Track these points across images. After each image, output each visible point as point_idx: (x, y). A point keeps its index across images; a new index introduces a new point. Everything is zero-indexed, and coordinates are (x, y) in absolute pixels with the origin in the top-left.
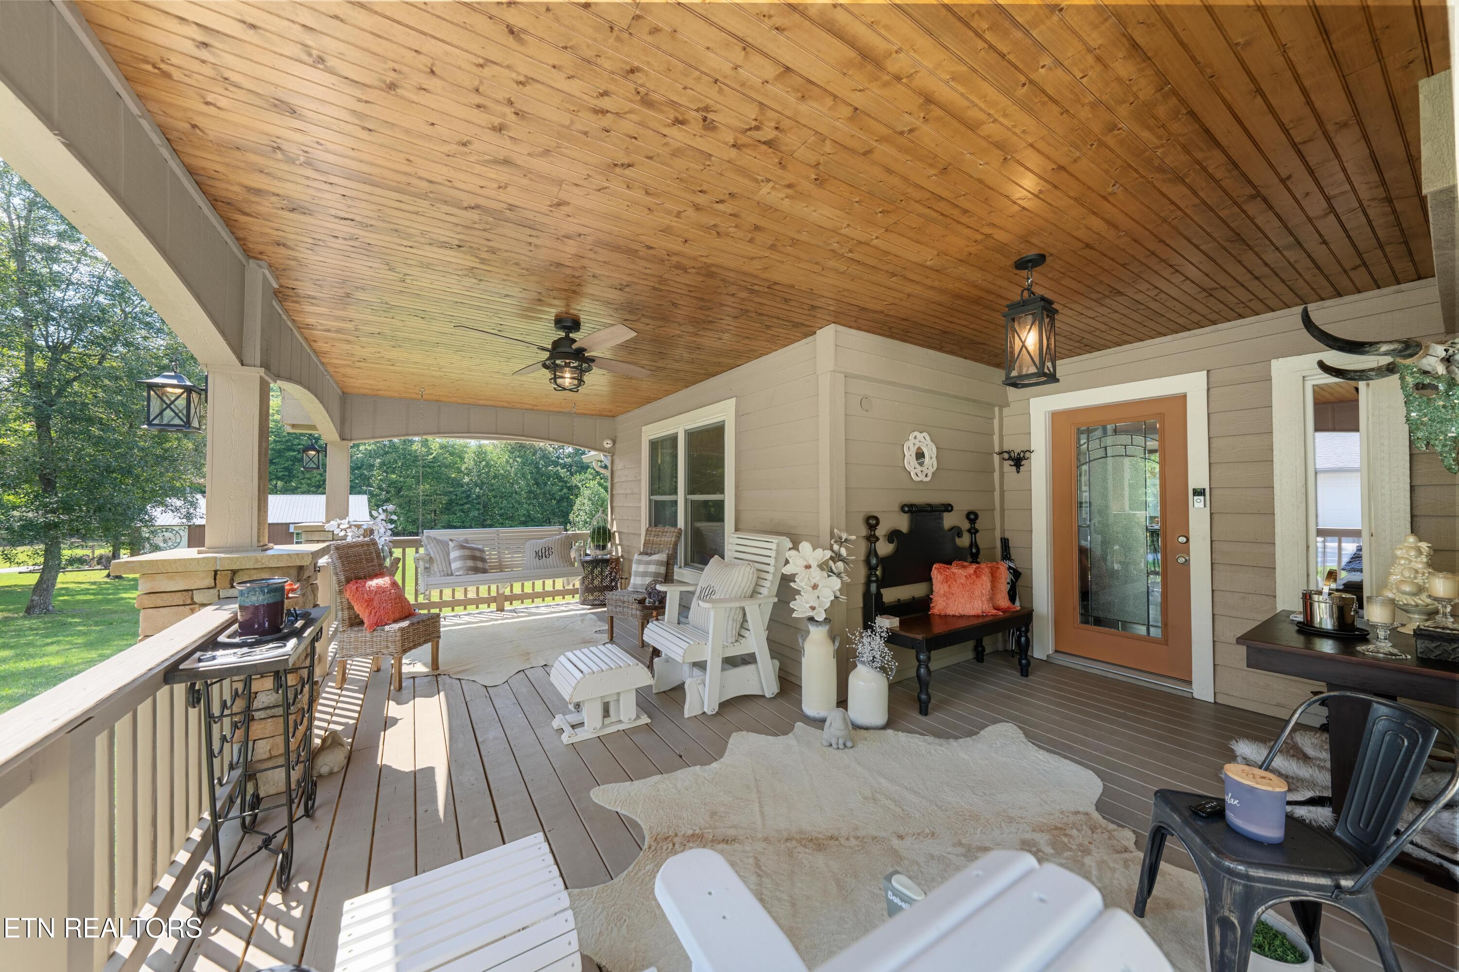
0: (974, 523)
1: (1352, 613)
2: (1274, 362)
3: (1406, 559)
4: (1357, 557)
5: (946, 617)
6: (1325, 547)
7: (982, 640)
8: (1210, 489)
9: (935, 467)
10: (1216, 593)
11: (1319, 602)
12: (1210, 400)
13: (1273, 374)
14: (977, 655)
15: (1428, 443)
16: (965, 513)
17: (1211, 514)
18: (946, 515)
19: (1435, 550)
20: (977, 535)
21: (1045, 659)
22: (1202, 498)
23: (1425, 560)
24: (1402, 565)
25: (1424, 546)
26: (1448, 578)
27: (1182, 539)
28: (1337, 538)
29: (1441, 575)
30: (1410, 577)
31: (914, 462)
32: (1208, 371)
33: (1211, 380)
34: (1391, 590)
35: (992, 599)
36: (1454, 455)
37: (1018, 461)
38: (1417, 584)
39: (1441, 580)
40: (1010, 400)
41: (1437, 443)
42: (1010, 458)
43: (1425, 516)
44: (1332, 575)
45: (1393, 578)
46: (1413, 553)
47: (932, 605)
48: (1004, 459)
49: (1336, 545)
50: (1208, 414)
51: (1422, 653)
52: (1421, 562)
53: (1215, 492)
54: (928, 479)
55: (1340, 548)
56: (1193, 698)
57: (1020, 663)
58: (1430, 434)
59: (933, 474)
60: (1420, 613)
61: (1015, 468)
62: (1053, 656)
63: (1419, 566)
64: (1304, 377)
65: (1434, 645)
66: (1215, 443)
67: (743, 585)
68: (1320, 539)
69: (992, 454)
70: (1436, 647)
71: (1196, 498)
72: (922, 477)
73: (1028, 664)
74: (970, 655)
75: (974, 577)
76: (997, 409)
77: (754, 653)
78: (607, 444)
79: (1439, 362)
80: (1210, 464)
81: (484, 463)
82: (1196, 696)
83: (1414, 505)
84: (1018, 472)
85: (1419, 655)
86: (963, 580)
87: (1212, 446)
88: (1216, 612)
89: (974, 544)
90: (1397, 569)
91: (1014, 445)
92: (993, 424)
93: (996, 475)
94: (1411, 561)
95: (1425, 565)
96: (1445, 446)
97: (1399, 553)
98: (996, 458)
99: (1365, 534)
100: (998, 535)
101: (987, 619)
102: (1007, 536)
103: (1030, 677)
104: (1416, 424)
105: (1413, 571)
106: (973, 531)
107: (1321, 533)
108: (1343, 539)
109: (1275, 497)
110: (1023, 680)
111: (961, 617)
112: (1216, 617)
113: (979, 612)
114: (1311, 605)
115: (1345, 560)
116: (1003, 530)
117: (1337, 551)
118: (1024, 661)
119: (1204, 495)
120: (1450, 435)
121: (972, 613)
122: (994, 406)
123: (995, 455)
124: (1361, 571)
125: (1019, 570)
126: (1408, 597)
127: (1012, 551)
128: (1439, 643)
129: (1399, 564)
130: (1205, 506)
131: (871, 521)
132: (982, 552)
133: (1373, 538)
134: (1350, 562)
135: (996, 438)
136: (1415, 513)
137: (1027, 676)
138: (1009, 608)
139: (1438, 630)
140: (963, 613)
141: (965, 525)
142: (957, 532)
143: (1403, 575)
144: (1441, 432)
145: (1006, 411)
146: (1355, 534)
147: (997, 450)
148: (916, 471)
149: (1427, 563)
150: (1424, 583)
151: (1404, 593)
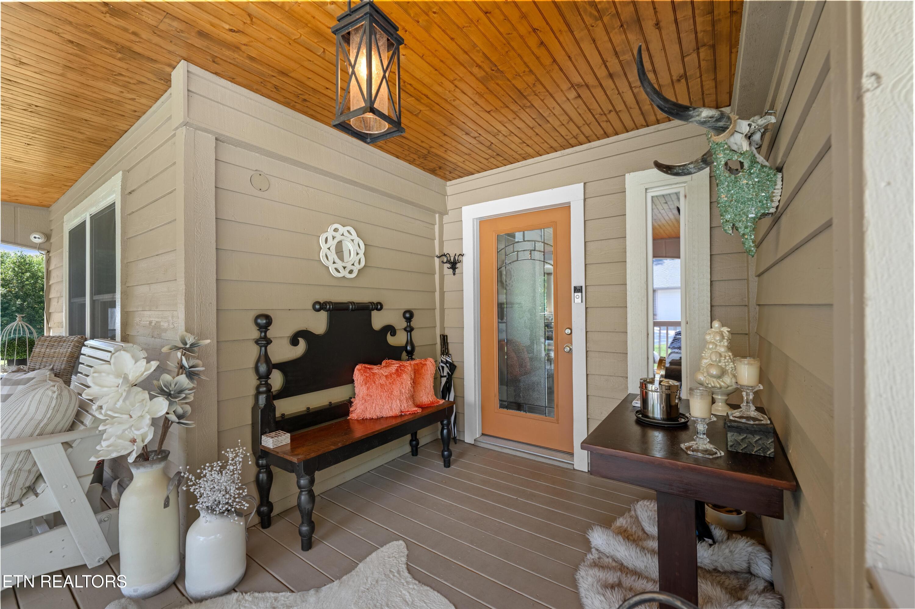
0: (410, 322)
1: (677, 401)
2: (627, 175)
3: (713, 343)
4: (676, 339)
5: (364, 421)
6: (660, 333)
7: (416, 433)
8: (586, 286)
9: (363, 263)
10: (589, 377)
11: (652, 391)
12: (586, 209)
13: (627, 186)
14: (412, 449)
15: (733, 225)
16: (403, 311)
17: (586, 308)
18: (374, 313)
19: (732, 334)
20: (413, 333)
21: (473, 443)
22: (580, 294)
23: (726, 344)
24: (710, 349)
25: (725, 330)
26: (752, 364)
27: (568, 331)
28: (666, 327)
29: (746, 361)
30: (716, 361)
31: (333, 256)
32: (585, 184)
33: (586, 191)
34: (703, 373)
35: (413, 397)
36: (753, 237)
37: (454, 265)
38: (721, 366)
39: (747, 367)
40: (448, 208)
41: (740, 224)
42: (448, 262)
43: (718, 306)
44: (661, 361)
45: (705, 362)
46: (718, 338)
47: (351, 409)
48: (443, 262)
49: (665, 331)
50: (585, 221)
51: (731, 446)
52: (723, 346)
53: (589, 289)
54: (353, 275)
55: (667, 333)
56: (574, 469)
57: (443, 455)
58: (736, 215)
59: (359, 271)
60: (722, 394)
61: (451, 270)
62: (481, 439)
63: (722, 350)
64: (646, 189)
65: (741, 437)
66: (590, 245)
67: (39, 417)
68: (657, 329)
69: (433, 257)
70: (743, 439)
71: (576, 294)
72: (344, 273)
73: (450, 455)
74: (408, 449)
75: (395, 376)
76: (437, 216)
77: (59, 512)
78: (37, 239)
79: (744, 138)
80: (586, 265)
81: (28, 274)
82: (576, 467)
83: (713, 297)
84: (454, 274)
85: (730, 449)
86: (383, 381)
87: (588, 249)
88: (589, 394)
89: (410, 342)
90: (706, 354)
91: (450, 250)
92: (434, 229)
93: (437, 276)
94: (716, 345)
95: (726, 349)
96: (746, 227)
97: (708, 337)
98: (437, 260)
99: (683, 324)
100: (438, 333)
101: (406, 418)
102: (446, 333)
103: (452, 467)
104: (725, 206)
105: (718, 355)
106: (409, 330)
107: (656, 324)
108: (669, 327)
109: (628, 293)
110: (445, 473)
111: (379, 419)
112: (590, 397)
113: (398, 413)
114: (646, 393)
115: (670, 340)
116: (443, 328)
117: (666, 335)
118: (446, 453)
119: (581, 292)
120: (750, 216)
121: (391, 414)
122: (435, 212)
123: (436, 258)
124: (680, 348)
125: (455, 363)
126: (714, 380)
127: (450, 347)
128: (745, 436)
129: (709, 349)
130: (582, 302)
131: (259, 321)
132: (417, 349)
133: (688, 325)
134: (672, 343)
135: (437, 242)
136: (713, 304)
137: (449, 466)
138: (432, 403)
139: (744, 421)
140: (379, 414)
141: (400, 324)
142: (390, 329)
143: (711, 359)
144: (744, 213)
145: (446, 218)
146: (676, 324)
147: (437, 253)
148: (335, 266)
149: (727, 346)
150: (726, 365)
151: (712, 376)
